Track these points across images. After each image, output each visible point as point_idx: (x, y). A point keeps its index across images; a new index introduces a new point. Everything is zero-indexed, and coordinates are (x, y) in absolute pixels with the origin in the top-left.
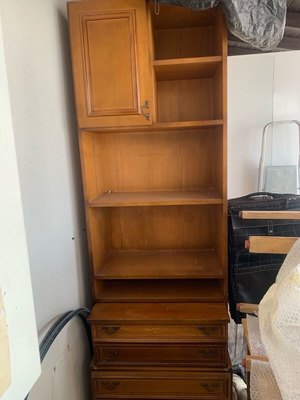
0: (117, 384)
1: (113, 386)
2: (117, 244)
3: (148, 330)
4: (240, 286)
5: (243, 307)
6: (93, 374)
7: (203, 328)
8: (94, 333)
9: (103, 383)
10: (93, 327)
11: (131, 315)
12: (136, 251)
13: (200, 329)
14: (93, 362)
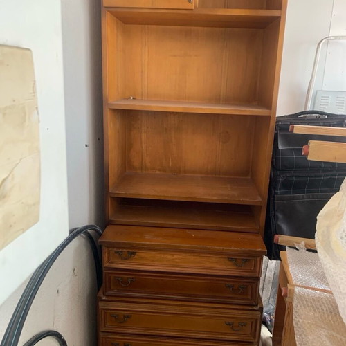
0: (128, 317)
1: (124, 319)
2: (136, 163)
3: (169, 257)
4: (280, 216)
5: (281, 239)
6: (101, 305)
7: (233, 259)
8: (105, 257)
9: (112, 316)
10: (105, 250)
11: (150, 238)
12: (158, 172)
13: (231, 260)
14: (101, 292)
